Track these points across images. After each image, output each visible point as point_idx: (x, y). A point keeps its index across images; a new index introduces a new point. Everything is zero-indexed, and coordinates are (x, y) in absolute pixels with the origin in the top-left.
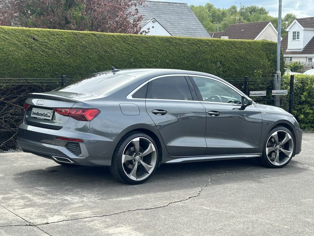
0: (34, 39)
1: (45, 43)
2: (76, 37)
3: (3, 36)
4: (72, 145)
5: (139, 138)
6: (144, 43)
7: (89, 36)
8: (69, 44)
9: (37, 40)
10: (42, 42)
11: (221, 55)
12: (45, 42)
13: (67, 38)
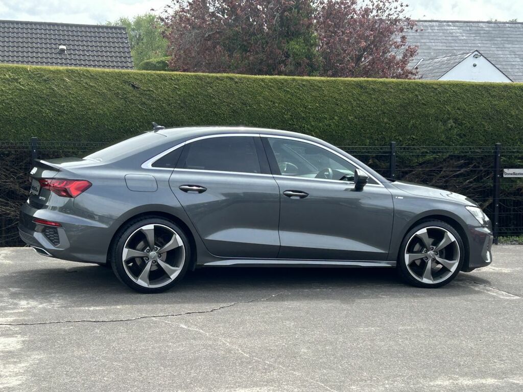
0: (133, 86)
1: (148, 92)
2: (199, 82)
3: (86, 83)
4: (50, 231)
5: (153, 225)
6: (315, 90)
7: (222, 80)
8: (186, 93)
9: (137, 88)
10: (144, 91)
11: (458, 109)
12: (149, 90)
13: (185, 84)
